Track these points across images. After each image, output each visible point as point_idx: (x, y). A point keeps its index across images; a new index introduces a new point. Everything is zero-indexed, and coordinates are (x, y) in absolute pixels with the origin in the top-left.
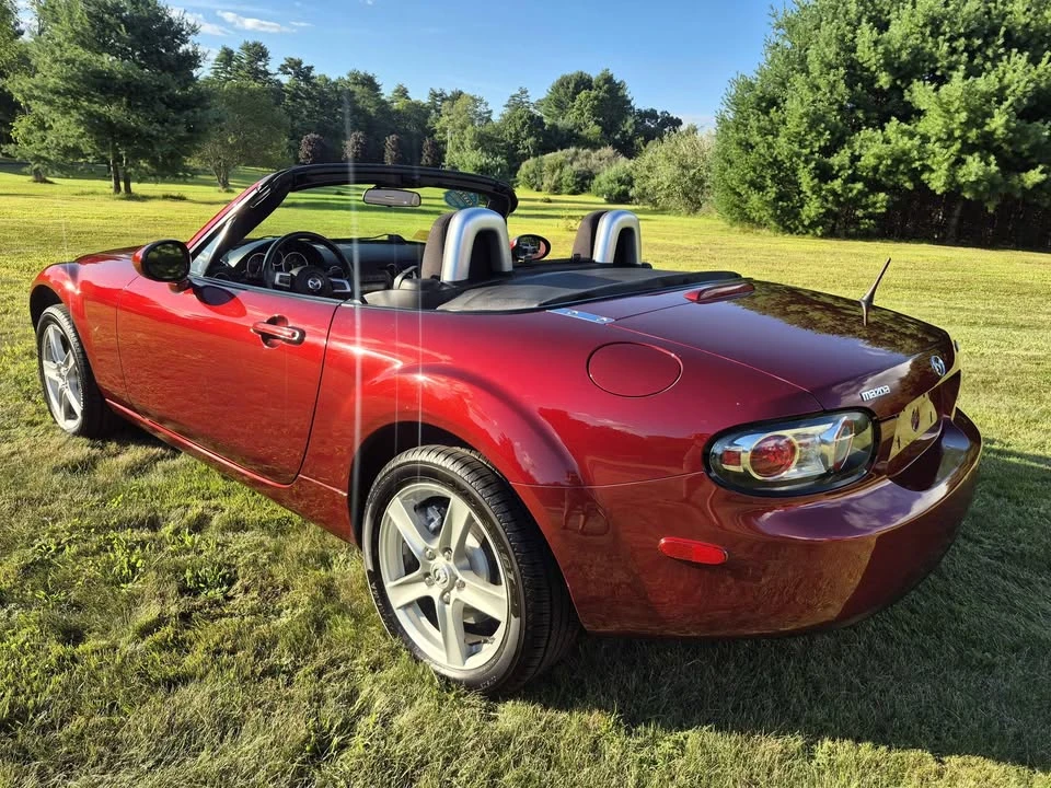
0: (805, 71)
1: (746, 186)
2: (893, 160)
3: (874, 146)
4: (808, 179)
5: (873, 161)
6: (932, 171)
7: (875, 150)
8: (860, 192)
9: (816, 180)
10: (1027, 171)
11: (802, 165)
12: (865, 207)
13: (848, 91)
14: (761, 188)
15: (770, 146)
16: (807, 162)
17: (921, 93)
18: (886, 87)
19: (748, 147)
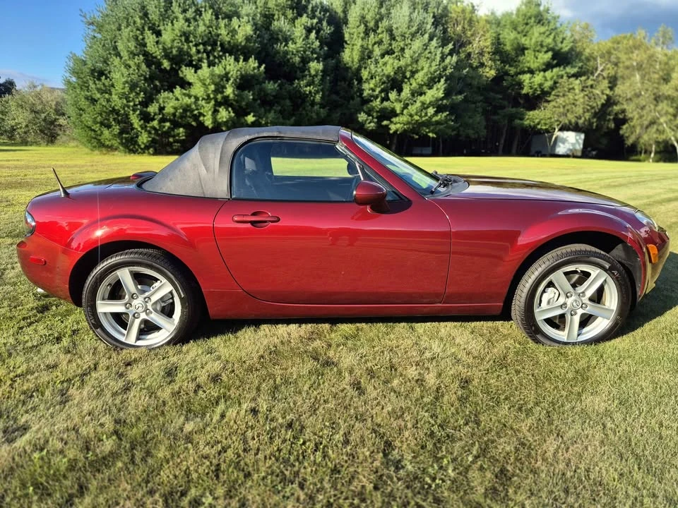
0: (118, 55)
1: (98, 125)
2: (183, 110)
3: (171, 101)
4: (137, 121)
5: (172, 111)
6: (204, 116)
7: (171, 104)
8: (169, 128)
9: (142, 122)
10: (247, 116)
11: (131, 112)
12: (174, 136)
13: (148, 69)
14: (109, 127)
15: (108, 101)
16: (134, 110)
17: (188, 73)
18: (168, 68)
19: (93, 101)
